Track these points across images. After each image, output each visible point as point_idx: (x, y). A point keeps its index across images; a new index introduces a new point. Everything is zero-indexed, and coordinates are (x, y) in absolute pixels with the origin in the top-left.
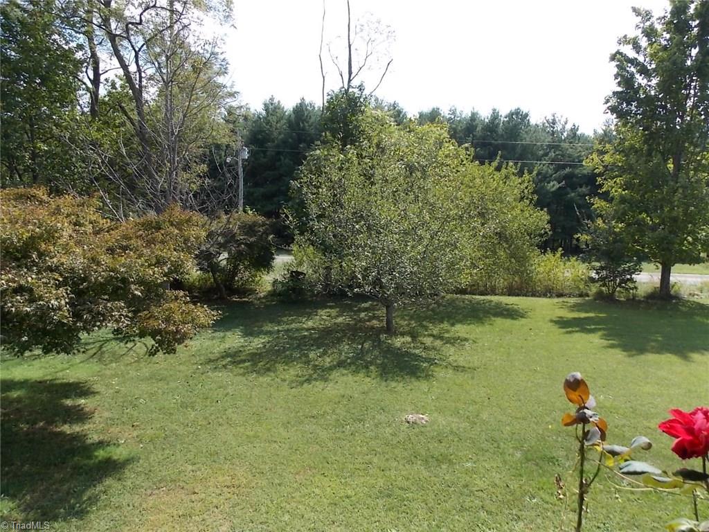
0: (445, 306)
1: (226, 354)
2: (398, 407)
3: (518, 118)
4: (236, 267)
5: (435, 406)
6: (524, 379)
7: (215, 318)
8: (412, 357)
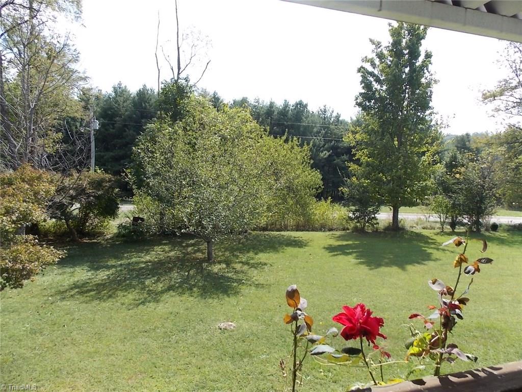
0: (251, 240)
1: (75, 286)
2: (213, 318)
3: (301, 107)
4: (87, 215)
5: (241, 315)
6: (304, 290)
7: (60, 257)
8: (226, 279)
